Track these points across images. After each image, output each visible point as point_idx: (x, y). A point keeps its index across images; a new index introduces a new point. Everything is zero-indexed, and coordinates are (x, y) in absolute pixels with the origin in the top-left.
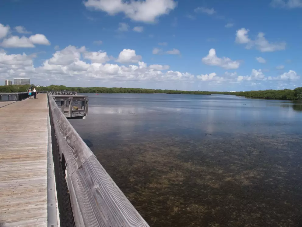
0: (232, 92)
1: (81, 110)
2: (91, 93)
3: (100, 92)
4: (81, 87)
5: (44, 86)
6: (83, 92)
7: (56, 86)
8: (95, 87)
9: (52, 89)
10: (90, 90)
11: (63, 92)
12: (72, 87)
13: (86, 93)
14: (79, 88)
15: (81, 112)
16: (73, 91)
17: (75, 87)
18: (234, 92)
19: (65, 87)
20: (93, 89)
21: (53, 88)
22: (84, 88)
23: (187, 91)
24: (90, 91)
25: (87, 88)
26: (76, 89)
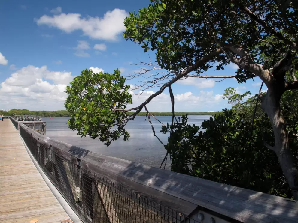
0: (211, 112)
1: (41, 131)
2: (57, 116)
3: (67, 116)
4: (46, 111)
5: (4, 111)
6: (48, 116)
7: (18, 110)
8: (61, 111)
9: (13, 114)
10: (56, 113)
11: (27, 117)
12: (36, 111)
13: (52, 117)
14: (44, 111)
15: (41, 133)
16: (37, 116)
17: (40, 111)
18: (211, 113)
19: (28, 111)
20: (60, 113)
21: (15, 112)
22: (50, 111)
23: (161, 113)
24: (56, 115)
25: (53, 111)
26: (41, 113)
